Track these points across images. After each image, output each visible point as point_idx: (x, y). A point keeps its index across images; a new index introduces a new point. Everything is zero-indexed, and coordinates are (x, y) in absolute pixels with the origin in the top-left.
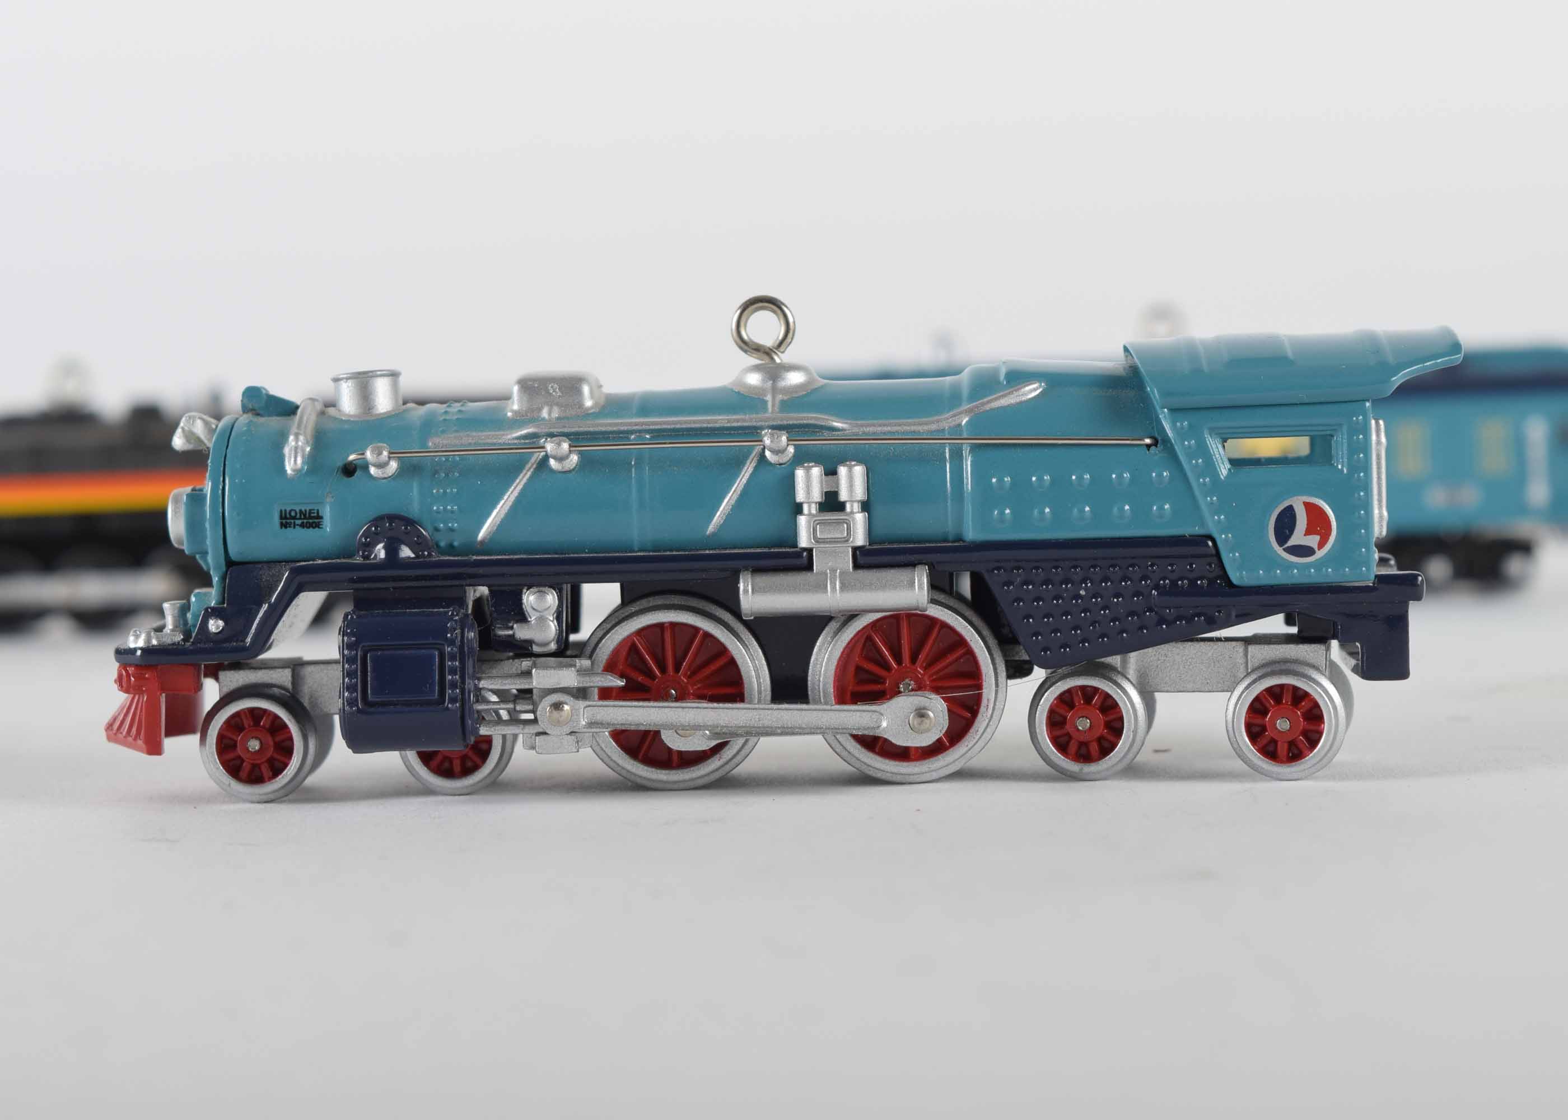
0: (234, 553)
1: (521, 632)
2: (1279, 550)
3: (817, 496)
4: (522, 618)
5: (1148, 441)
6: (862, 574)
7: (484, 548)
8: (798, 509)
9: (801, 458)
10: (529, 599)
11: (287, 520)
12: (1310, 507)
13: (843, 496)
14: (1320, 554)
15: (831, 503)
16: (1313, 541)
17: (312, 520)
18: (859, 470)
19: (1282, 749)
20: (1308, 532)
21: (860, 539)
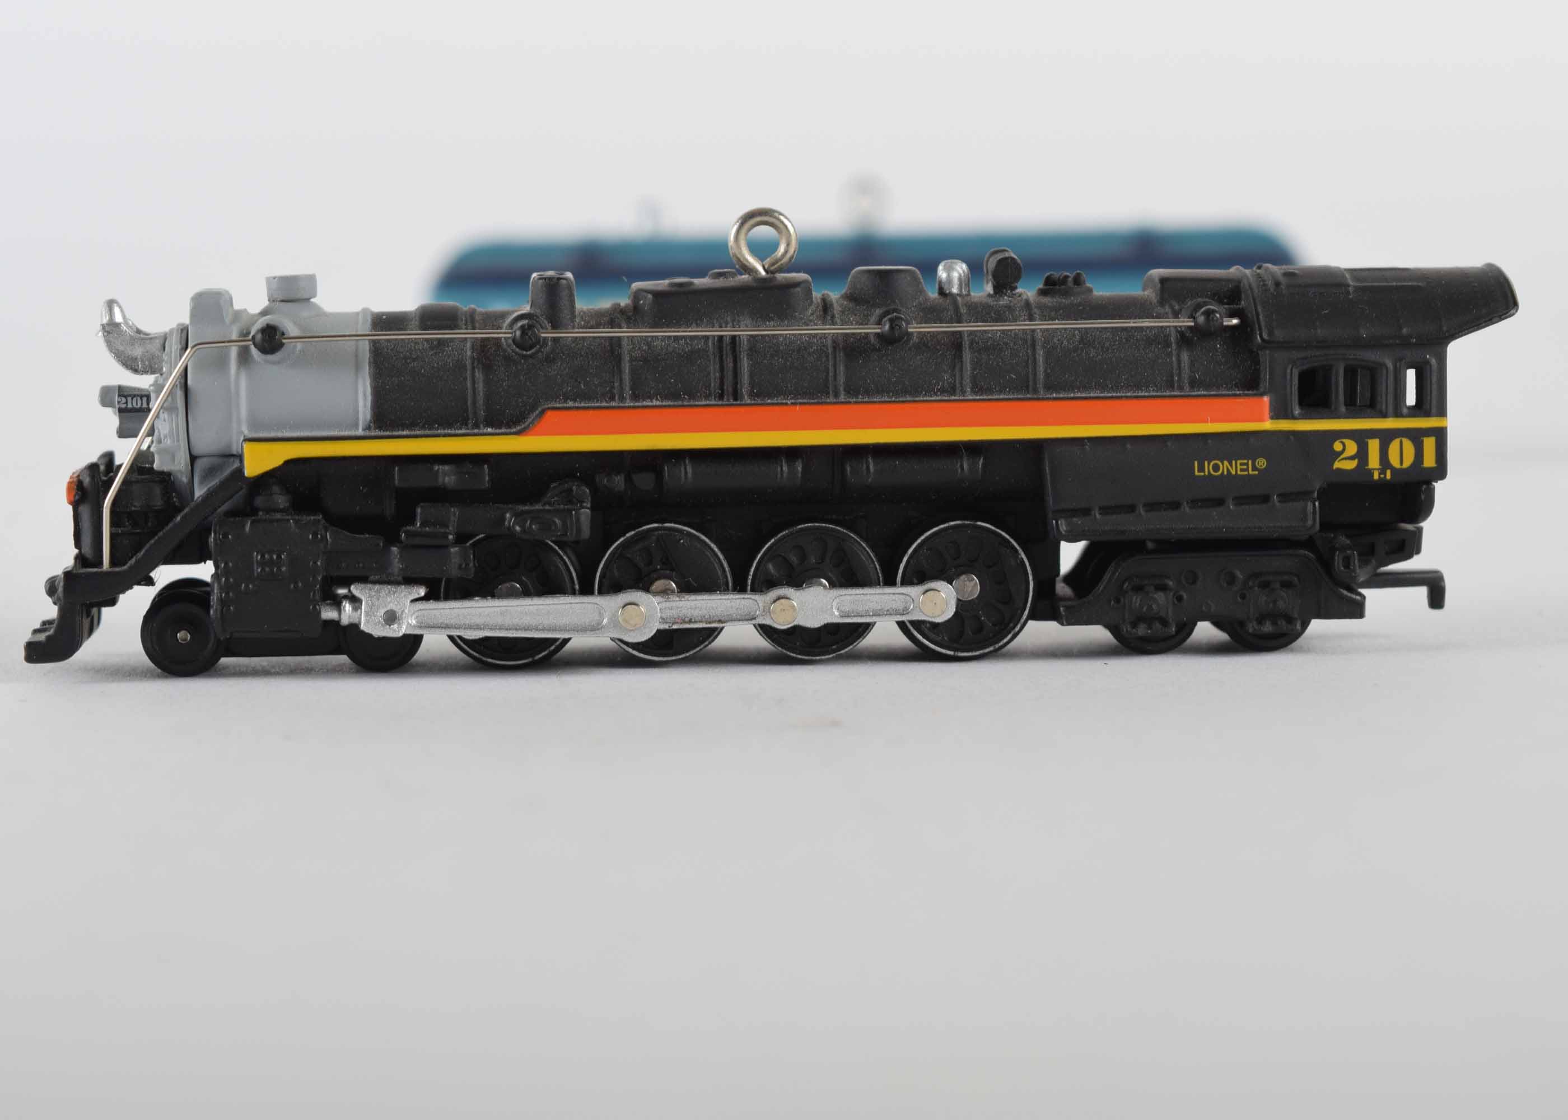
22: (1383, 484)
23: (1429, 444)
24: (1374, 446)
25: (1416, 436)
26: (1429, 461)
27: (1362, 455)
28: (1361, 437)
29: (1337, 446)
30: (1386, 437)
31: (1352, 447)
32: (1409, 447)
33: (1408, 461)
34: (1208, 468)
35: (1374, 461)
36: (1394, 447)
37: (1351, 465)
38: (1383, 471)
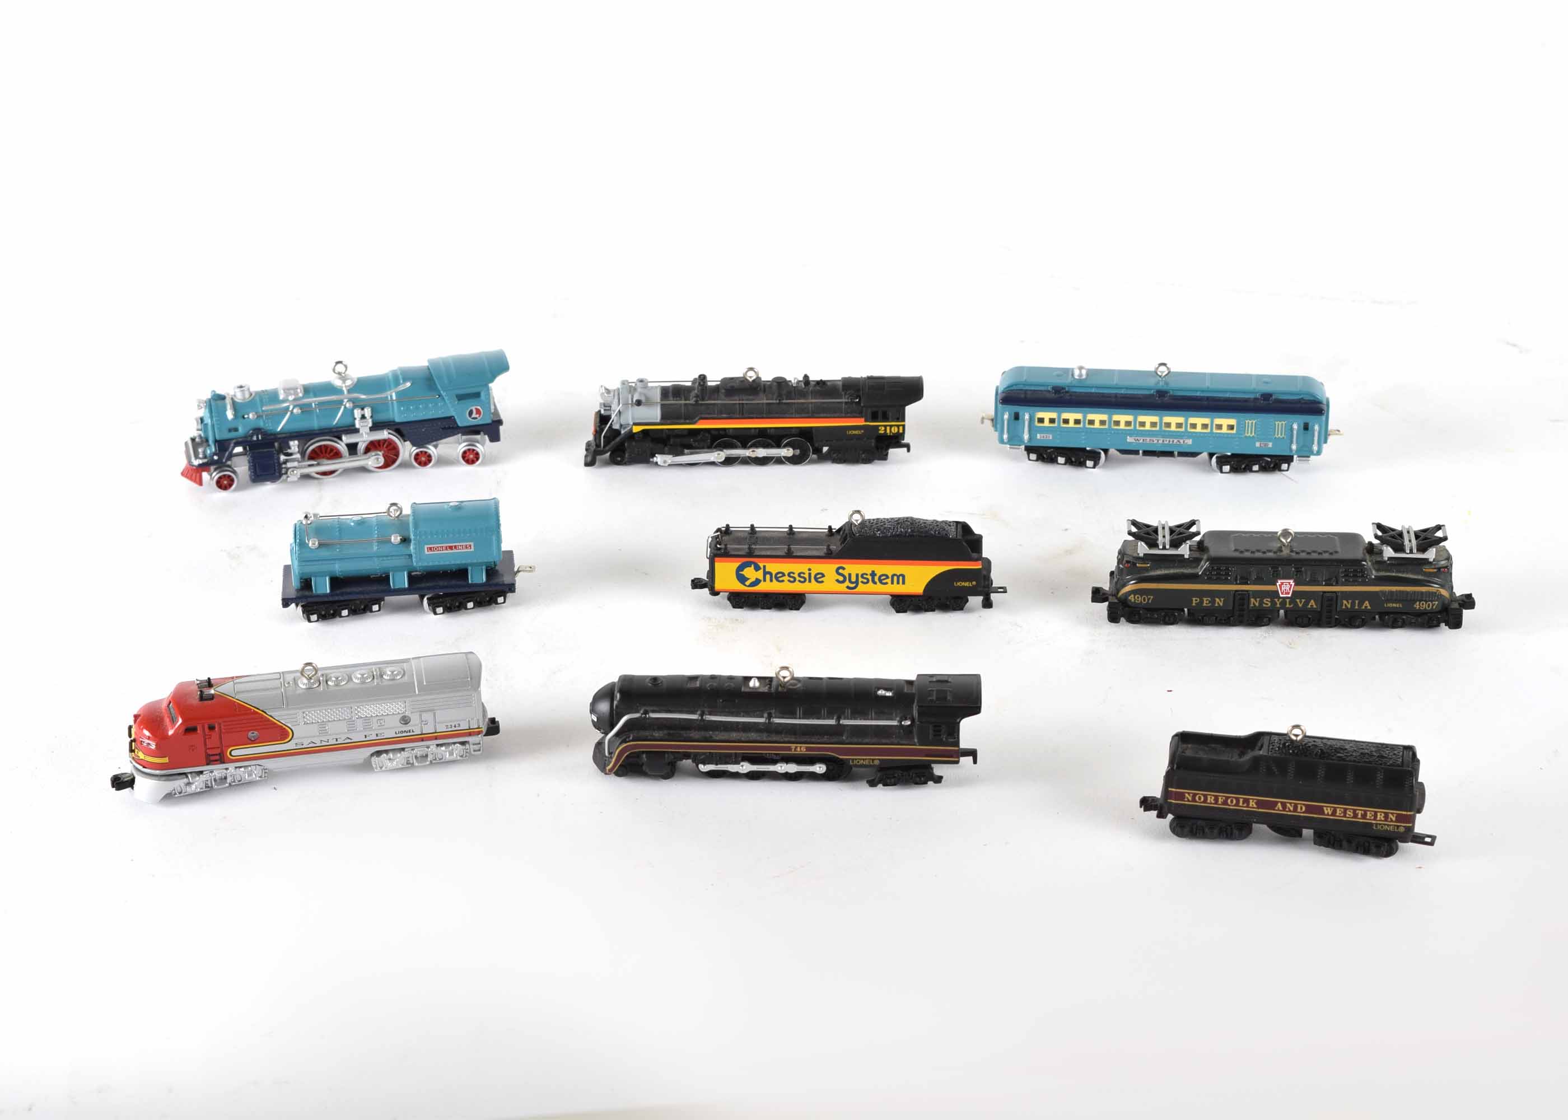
0: (218, 438)
1: (289, 451)
2: (469, 419)
3: (360, 416)
4: (289, 448)
5: (437, 396)
6: (372, 432)
7: (280, 433)
8: (355, 419)
9: (355, 407)
10: (291, 443)
11: (230, 430)
12: (477, 409)
13: (366, 415)
14: (479, 418)
15: (363, 417)
16: (478, 416)
17: (236, 430)
18: (370, 409)
19: (470, 461)
20: (477, 414)
21: (370, 425)
22: (890, 436)
23: (901, 428)
24: (888, 428)
25: (898, 426)
26: (901, 431)
27: (885, 430)
28: (885, 426)
29: (880, 428)
30: (891, 426)
31: (883, 428)
32: (896, 429)
33: (896, 431)
34: (850, 432)
35: (888, 431)
36: (893, 429)
37: (883, 432)
38: (890, 433)
